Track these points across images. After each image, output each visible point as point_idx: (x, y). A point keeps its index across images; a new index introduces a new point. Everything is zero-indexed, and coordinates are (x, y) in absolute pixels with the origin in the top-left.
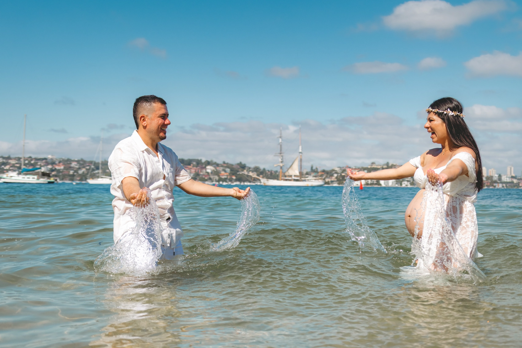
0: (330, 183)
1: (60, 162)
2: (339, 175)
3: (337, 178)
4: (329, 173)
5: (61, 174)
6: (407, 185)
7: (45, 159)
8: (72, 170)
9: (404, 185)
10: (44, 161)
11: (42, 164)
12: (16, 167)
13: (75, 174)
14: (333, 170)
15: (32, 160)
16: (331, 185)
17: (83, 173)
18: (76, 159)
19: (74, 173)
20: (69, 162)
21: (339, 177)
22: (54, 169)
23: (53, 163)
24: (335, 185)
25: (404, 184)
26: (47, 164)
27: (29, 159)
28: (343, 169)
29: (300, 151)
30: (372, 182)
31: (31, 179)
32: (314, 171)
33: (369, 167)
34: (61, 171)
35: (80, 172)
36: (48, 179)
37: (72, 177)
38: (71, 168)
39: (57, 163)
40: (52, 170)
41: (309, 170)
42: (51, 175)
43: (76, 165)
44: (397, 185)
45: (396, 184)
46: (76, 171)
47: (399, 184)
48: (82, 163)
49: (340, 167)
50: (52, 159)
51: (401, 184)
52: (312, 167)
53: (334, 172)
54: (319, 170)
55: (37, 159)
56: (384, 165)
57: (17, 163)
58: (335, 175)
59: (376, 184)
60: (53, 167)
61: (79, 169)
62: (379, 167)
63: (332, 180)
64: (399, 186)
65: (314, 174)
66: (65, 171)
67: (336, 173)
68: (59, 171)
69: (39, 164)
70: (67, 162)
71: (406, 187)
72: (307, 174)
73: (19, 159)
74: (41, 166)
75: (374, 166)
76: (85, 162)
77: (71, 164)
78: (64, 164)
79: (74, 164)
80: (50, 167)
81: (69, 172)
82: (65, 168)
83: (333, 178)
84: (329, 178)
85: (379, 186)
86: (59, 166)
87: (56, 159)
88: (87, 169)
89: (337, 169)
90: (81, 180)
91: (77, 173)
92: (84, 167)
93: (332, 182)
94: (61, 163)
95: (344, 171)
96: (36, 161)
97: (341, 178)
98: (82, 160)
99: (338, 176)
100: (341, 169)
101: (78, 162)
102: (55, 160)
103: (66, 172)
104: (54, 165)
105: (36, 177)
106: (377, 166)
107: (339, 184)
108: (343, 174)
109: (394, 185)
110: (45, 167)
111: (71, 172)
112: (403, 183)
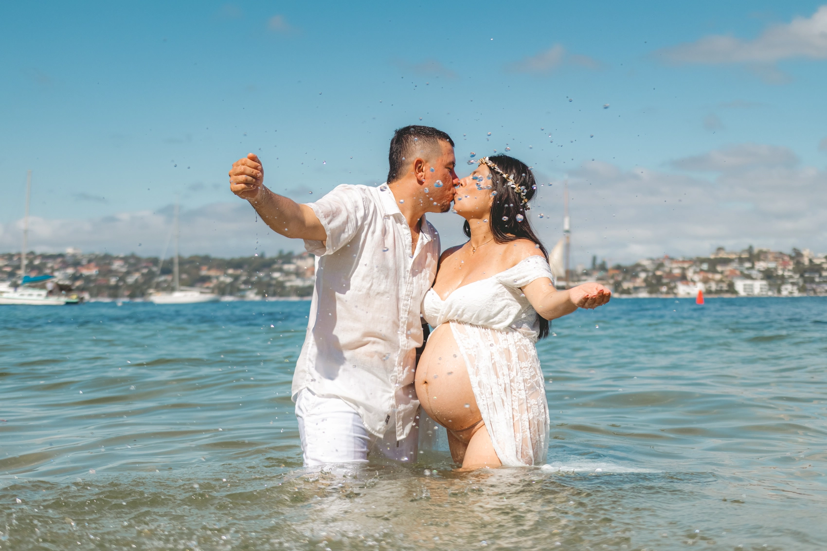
0: (631, 291)
1: (90, 261)
2: (651, 274)
3: (646, 280)
4: (630, 272)
5: (92, 285)
6: (791, 293)
7: (61, 256)
8: (115, 276)
9: (785, 293)
10: (59, 260)
11: (56, 267)
12: (6, 272)
13: (121, 284)
14: (638, 265)
15: (36, 257)
16: (634, 296)
17: (136, 281)
18: (122, 255)
19: (118, 281)
20: (107, 261)
21: (649, 279)
22: (78, 275)
23: (76, 264)
24: (643, 295)
25: (786, 289)
26: (65, 265)
27: (32, 256)
28: (659, 262)
29: (567, 227)
30: (718, 289)
31: (35, 297)
32: (599, 268)
33: (712, 257)
34: (93, 278)
35: (131, 280)
36: (66, 295)
37: (114, 291)
38: (111, 273)
39: (84, 262)
40: (75, 278)
41: (588, 265)
42: (73, 288)
43: (122, 267)
44: (770, 293)
45: (770, 290)
46: (122, 279)
47: (776, 291)
48: (133, 262)
49: (651, 259)
50: (74, 256)
51: (779, 291)
52: (594, 259)
53: (639, 269)
54: (609, 265)
55: (45, 257)
56: (744, 251)
57: (6, 266)
58: (643, 275)
59: (727, 292)
60: (77, 271)
61: (128, 273)
62: (733, 256)
63: (637, 285)
64: (776, 295)
65: (597, 274)
66: (100, 278)
67: (645, 270)
68: (88, 279)
69: (50, 265)
70: (104, 261)
71: (790, 296)
72: (587, 274)
73: (10, 257)
74: (53, 270)
75: (723, 255)
76: (138, 260)
77: (110, 264)
78: (97, 265)
79: (117, 265)
80: (70, 271)
81: (109, 280)
82: (100, 273)
83: (639, 282)
84: (630, 281)
85: (733, 296)
86: (88, 268)
87: (83, 256)
88: (143, 275)
89: (646, 263)
90: (132, 296)
91: (125, 282)
92: (137, 270)
93: (636, 289)
94: (93, 264)
95: (660, 266)
96: (44, 261)
97: (654, 281)
98: (133, 256)
99: (647, 277)
100: (653, 263)
101: (125, 259)
102: (79, 257)
103: (102, 280)
104: (79, 268)
105: (44, 293)
106: (728, 253)
107: (650, 292)
108: (659, 273)
109: (764, 293)
110: (62, 272)
111: (113, 281)
112: (783, 288)
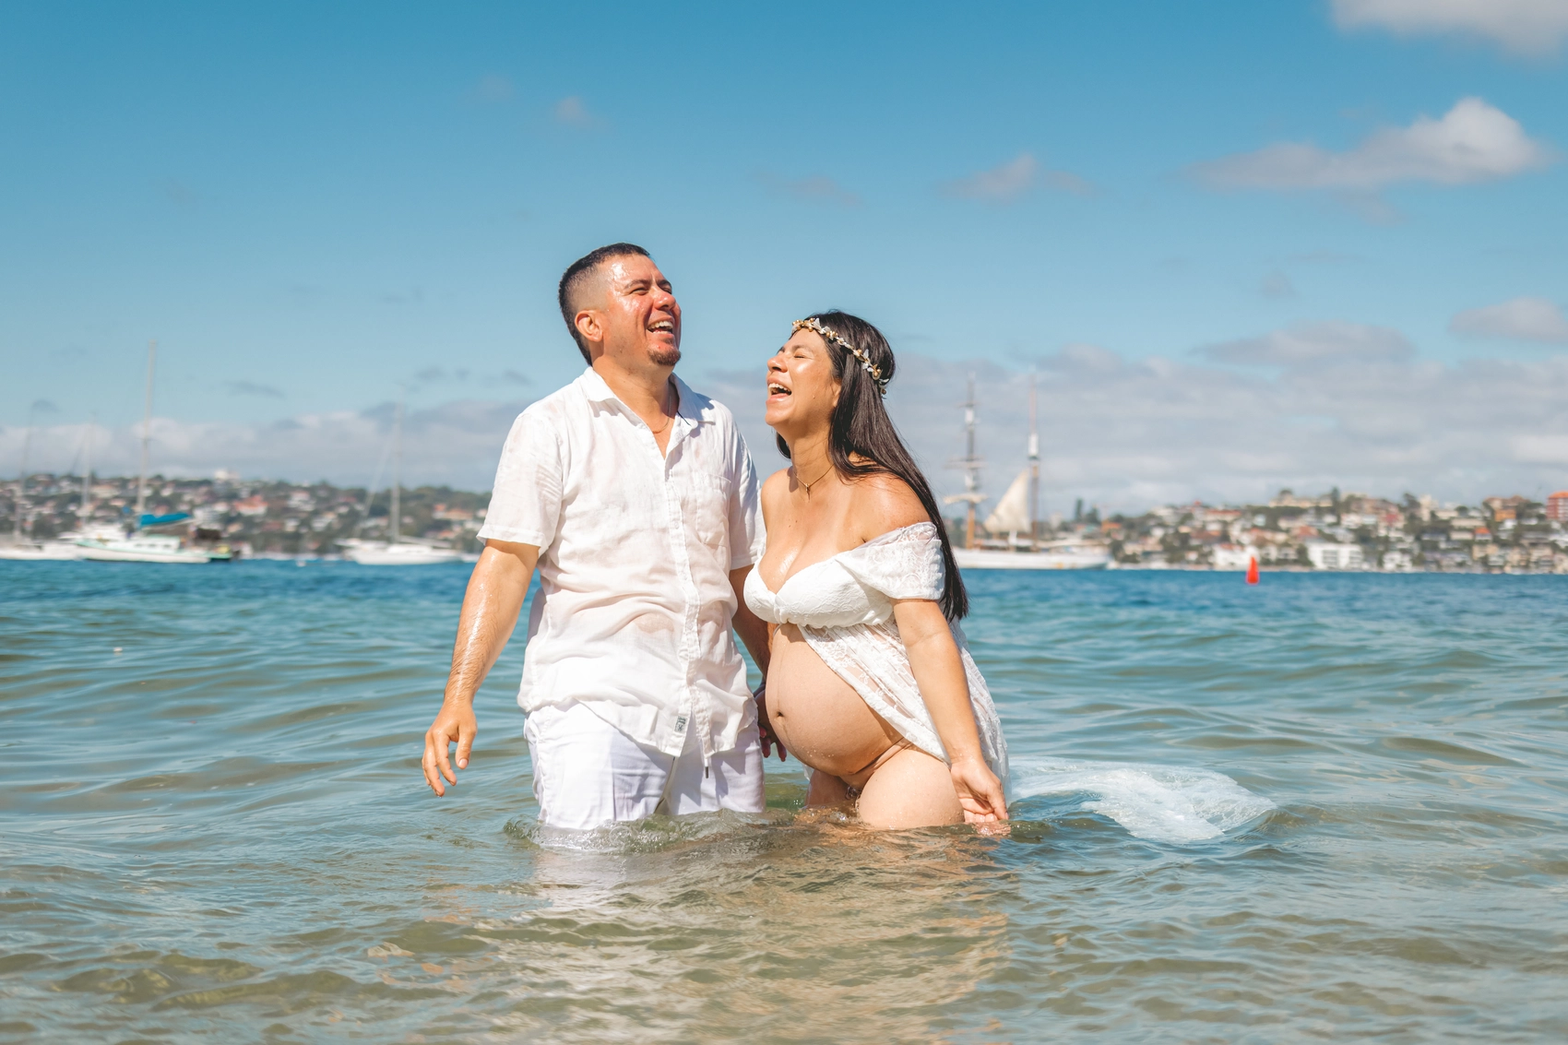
0: (1139, 559)
1: (254, 492)
2: (1171, 531)
3: (1162, 541)
4: (1136, 526)
5: (256, 532)
6: (1399, 566)
7: (207, 482)
8: (295, 517)
9: (1389, 566)
10: (204, 489)
11: (198, 500)
12: (117, 509)
13: (304, 531)
14: (1151, 516)
15: (164, 485)
16: (1142, 566)
17: (329, 527)
18: (306, 484)
19: (298, 527)
20: (282, 494)
21: (1169, 540)
22: (233, 514)
23: (231, 496)
24: (1158, 564)
25: (1392, 560)
26: (213, 498)
27: (157, 483)
28: (1185, 512)
29: (1033, 451)
30: (1282, 557)
31: (162, 550)
32: (1087, 519)
33: (1272, 505)
34: (258, 521)
35: (320, 524)
36: (210, 549)
37: (293, 543)
38: (288, 512)
39: (244, 494)
40: (228, 519)
41: (1068, 515)
42: (225, 535)
43: (306, 502)
44: (1366, 567)
45: (1365, 560)
46: (305, 522)
47: (1375, 564)
48: (324, 495)
49: (1173, 507)
50: (227, 483)
51: (1380, 563)
52: (1079, 504)
53: (1152, 523)
54: (1104, 515)
55: (180, 484)
56: (1323, 497)
57: (116, 497)
58: (1158, 533)
59: (1295, 562)
60: (232, 508)
61: (316, 513)
62: (1306, 505)
63: (1148, 548)
64: (1375, 569)
65: (1084, 530)
66: (270, 521)
67: (1162, 525)
68: (249, 522)
69: (187, 498)
70: (277, 492)
71: (1398, 572)
72: (1066, 528)
73: (123, 483)
74: (193, 506)
75: (1289, 502)
76: (333, 491)
77: (287, 497)
78: (266, 500)
79: (297, 500)
80: (221, 508)
81: (283, 525)
82: (270, 513)
83: (1152, 543)
84: (1136, 541)
85: (1305, 570)
86: (251, 505)
87: (242, 484)
88: (340, 516)
89: (1163, 512)
90: (322, 550)
91: (310, 528)
92: (330, 509)
93: (1147, 554)
94: (258, 497)
95: (1187, 518)
96: (179, 491)
97: (1177, 544)
98: (324, 486)
99: (1166, 535)
100: (1176, 514)
101: (311, 490)
102: (236, 486)
103: (272, 525)
104: (235, 503)
105: (174, 542)
106: (1299, 500)
107: (1170, 561)
108: (1184, 530)
109: (1356, 566)
110: (207, 509)
111: (291, 526)
112: (1387, 557)
